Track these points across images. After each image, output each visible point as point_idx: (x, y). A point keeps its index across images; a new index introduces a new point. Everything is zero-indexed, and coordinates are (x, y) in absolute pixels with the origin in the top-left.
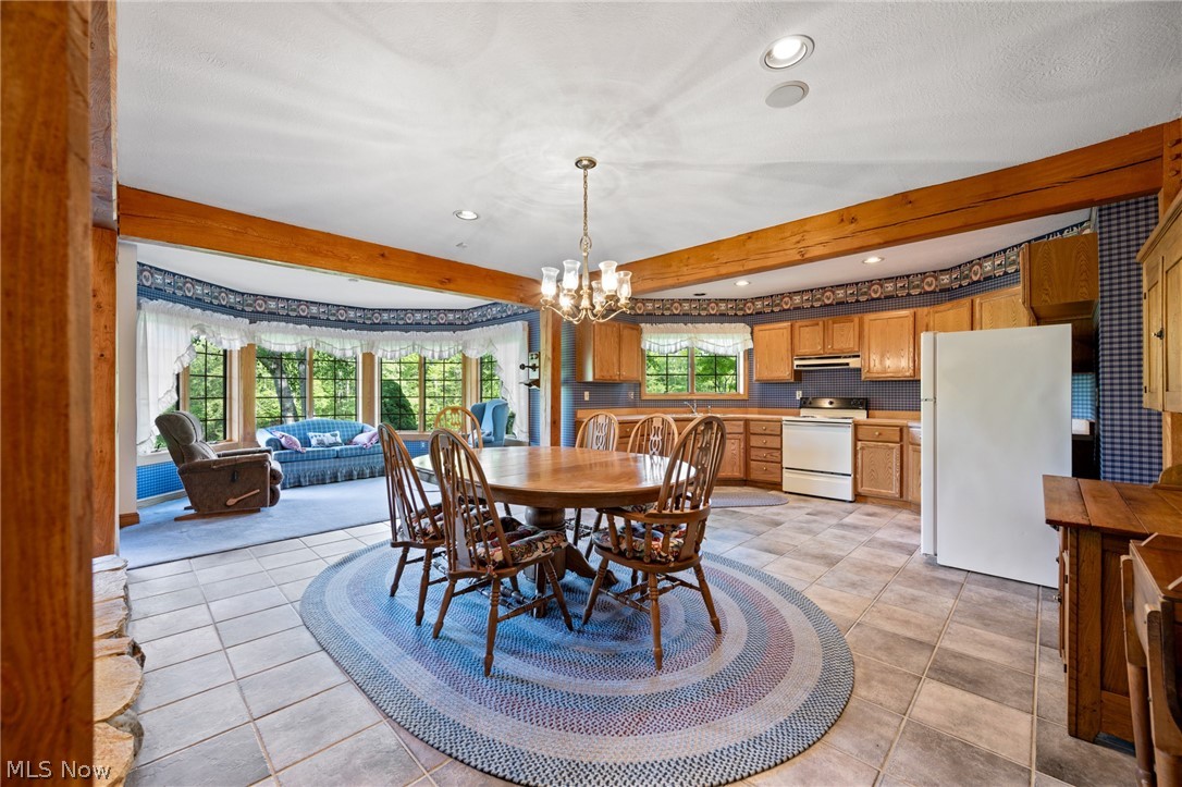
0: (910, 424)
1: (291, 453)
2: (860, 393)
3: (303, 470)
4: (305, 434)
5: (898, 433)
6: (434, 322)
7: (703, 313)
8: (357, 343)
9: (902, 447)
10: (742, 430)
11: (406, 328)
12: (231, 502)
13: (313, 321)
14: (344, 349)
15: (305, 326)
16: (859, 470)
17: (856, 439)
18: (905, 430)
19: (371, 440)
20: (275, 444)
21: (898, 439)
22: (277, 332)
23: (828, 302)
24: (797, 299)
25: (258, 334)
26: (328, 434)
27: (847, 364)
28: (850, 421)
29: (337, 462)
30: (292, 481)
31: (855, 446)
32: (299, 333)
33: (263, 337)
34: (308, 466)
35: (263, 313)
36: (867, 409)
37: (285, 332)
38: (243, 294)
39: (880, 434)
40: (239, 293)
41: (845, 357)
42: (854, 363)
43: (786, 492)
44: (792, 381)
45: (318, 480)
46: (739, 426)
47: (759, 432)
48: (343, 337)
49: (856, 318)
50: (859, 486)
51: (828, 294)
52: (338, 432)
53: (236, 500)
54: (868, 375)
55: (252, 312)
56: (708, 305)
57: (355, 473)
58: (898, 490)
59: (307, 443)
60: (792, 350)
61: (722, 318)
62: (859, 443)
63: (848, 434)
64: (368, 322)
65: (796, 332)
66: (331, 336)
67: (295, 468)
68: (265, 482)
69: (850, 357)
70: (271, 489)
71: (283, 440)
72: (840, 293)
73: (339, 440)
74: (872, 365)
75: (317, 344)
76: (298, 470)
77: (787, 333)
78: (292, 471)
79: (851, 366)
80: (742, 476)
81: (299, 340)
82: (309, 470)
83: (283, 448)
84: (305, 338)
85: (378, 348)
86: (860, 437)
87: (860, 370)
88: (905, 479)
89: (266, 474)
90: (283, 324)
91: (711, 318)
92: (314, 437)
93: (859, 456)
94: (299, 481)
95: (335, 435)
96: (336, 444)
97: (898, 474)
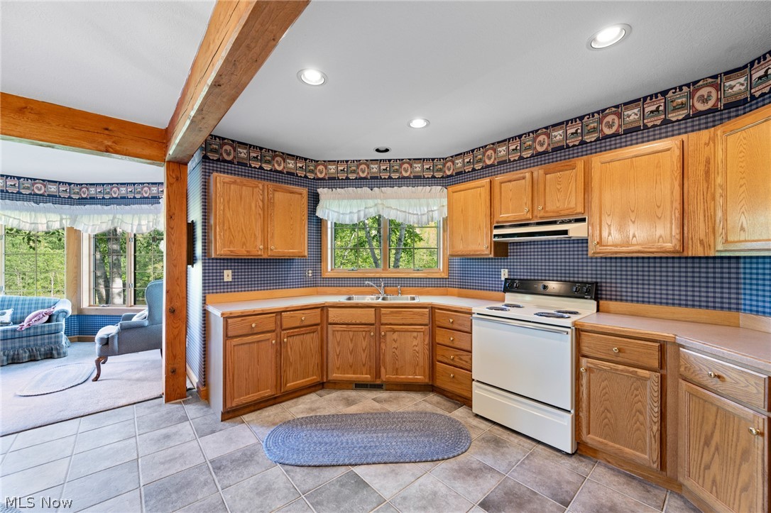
0: (680, 340)
2: (587, 276)
5: (656, 354)
7: (395, 176)
9: (663, 379)
10: (426, 321)
16: (584, 405)
17: (579, 354)
18: (670, 351)
21: (656, 364)
23: (540, 149)
24: (502, 150)
27: (565, 232)
28: (568, 322)
31: (577, 365)
36: (597, 299)
39: (620, 350)
41: (563, 222)
42: (576, 231)
43: (477, 416)
44: (492, 256)
46: (423, 314)
47: (446, 325)
49: (580, 163)
50: (584, 430)
51: (541, 138)
54: (599, 249)
56: (401, 166)
58: (656, 455)
60: (491, 215)
61: (417, 180)
62: (584, 361)
63: (565, 344)
65: (496, 190)
69: (570, 222)
72: (558, 135)
74: (605, 234)
77: (484, 192)
79: (570, 234)
80: (427, 381)
86: (585, 350)
87: (584, 241)
88: (670, 438)
91: (403, 181)
93: (584, 381)
97: (656, 428)
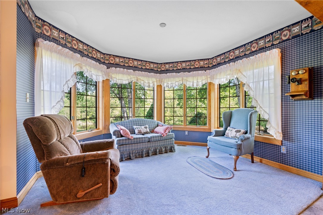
1: (126, 140)
3: (132, 149)
4: (132, 127)
6: (192, 67)
8: (154, 80)
11: (178, 71)
12: (81, 194)
13: (135, 68)
14: (149, 83)
15: (132, 71)
19: (165, 131)
20: (118, 134)
22: (119, 73)
25: (111, 74)
26: (143, 127)
29: (149, 145)
30: (126, 156)
32: (129, 74)
33: (113, 76)
34: (134, 147)
35: (113, 64)
37: (123, 73)
38: (104, 54)
40: (103, 53)
45: (139, 155)
48: (148, 76)
52: (147, 126)
53: (84, 193)
55: (108, 63)
57: (158, 151)
59: (133, 132)
64: (159, 70)
66: (143, 76)
67: (128, 148)
68: (106, 176)
70: (111, 180)
71: (121, 131)
73: (148, 130)
75: (137, 80)
76: (129, 150)
78: (126, 150)
81: (129, 78)
82: (135, 149)
83: (122, 136)
84: (132, 76)
85: (164, 82)
89: (107, 170)
90: (122, 69)
92: (137, 129)
94: (130, 156)
95: (146, 128)
96: (147, 133)
